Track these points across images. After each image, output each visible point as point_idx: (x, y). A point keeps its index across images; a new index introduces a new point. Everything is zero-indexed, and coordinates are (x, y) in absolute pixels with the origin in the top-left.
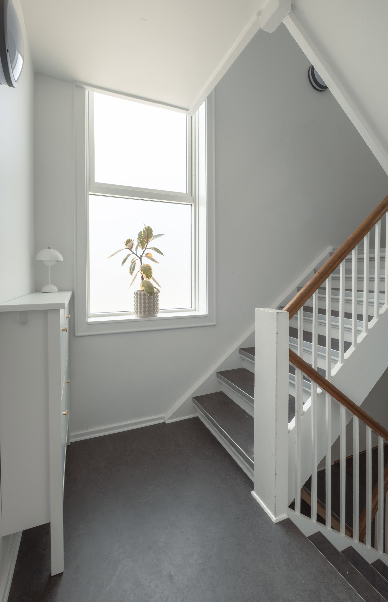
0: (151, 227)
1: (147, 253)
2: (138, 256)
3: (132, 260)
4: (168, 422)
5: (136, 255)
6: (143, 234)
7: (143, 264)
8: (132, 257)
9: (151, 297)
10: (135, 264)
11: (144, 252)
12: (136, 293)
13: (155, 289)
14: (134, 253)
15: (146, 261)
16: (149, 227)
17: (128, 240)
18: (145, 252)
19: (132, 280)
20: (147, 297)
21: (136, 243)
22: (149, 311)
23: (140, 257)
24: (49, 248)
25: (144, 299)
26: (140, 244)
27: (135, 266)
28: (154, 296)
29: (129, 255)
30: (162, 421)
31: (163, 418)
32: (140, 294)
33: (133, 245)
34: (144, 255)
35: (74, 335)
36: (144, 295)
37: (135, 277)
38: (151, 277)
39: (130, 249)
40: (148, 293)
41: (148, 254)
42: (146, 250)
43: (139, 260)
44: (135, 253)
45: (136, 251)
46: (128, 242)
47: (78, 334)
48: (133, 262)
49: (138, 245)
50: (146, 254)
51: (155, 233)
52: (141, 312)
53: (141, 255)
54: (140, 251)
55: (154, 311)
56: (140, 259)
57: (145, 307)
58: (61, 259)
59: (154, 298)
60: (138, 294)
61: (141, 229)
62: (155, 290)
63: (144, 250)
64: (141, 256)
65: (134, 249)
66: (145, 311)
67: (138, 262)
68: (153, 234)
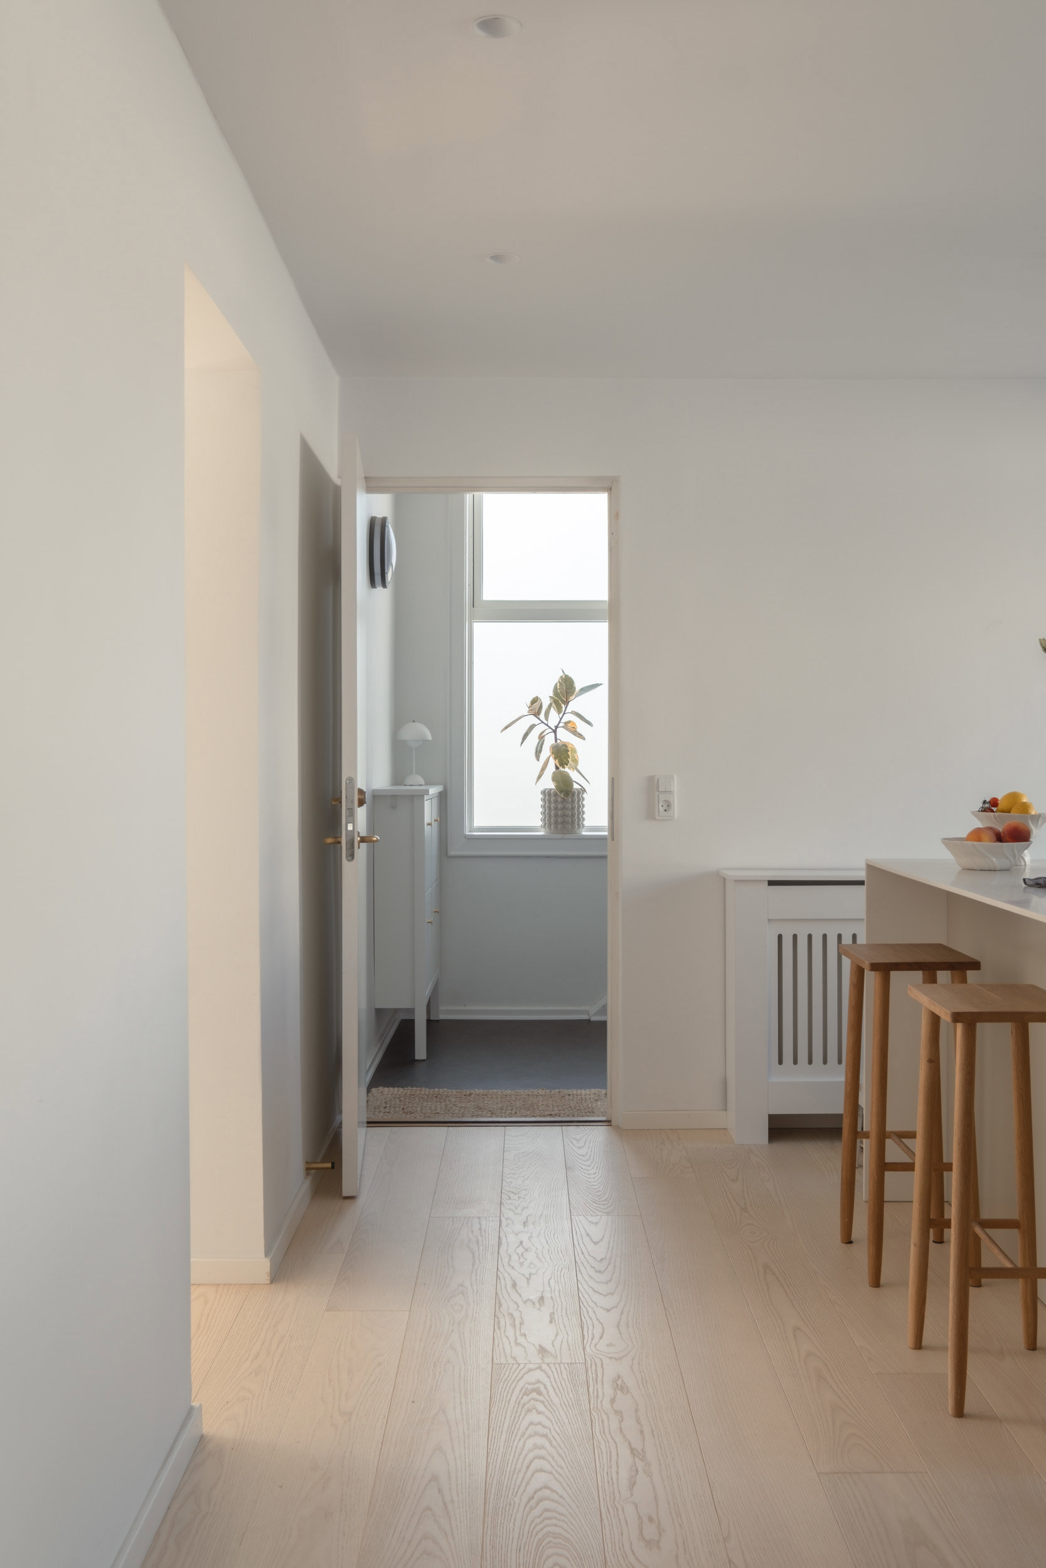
0: (570, 675)
1: (567, 720)
2: (550, 728)
3: (540, 734)
4: (593, 1019)
5: (547, 725)
6: (558, 687)
7: (558, 741)
8: (541, 728)
9: (566, 798)
10: (544, 741)
11: (561, 719)
12: (543, 792)
13: (574, 783)
14: (542, 722)
15: (564, 736)
16: (568, 676)
17: (534, 699)
18: (563, 720)
19: (540, 769)
20: (559, 799)
21: (546, 702)
22: (564, 823)
23: (554, 729)
24: (414, 722)
25: (556, 802)
26: (554, 705)
27: (542, 744)
28: (572, 798)
29: (532, 727)
30: (585, 1017)
31: (587, 1012)
32: (549, 794)
33: (541, 707)
34: (561, 725)
35: (447, 853)
36: (556, 794)
37: (544, 764)
38: (567, 765)
39: (537, 714)
40: (561, 792)
41: (569, 722)
42: (565, 715)
43: (553, 734)
44: (546, 722)
45: (547, 719)
46: (535, 700)
47: (452, 852)
48: (541, 737)
49: (550, 706)
50: (566, 723)
51: (578, 686)
52: (550, 825)
53: (556, 725)
54: (554, 716)
55: (573, 823)
56: (555, 732)
57: (556, 815)
58: (429, 737)
59: (573, 801)
60: (546, 793)
61: (555, 679)
62: (576, 786)
63: (561, 715)
64: (557, 727)
65: (542, 716)
66: (556, 822)
67: (549, 740)
68: (575, 688)
